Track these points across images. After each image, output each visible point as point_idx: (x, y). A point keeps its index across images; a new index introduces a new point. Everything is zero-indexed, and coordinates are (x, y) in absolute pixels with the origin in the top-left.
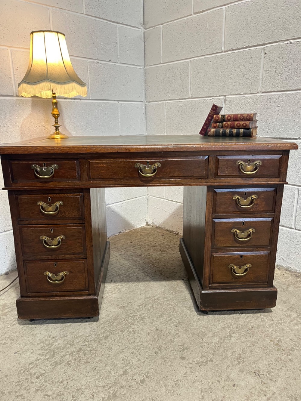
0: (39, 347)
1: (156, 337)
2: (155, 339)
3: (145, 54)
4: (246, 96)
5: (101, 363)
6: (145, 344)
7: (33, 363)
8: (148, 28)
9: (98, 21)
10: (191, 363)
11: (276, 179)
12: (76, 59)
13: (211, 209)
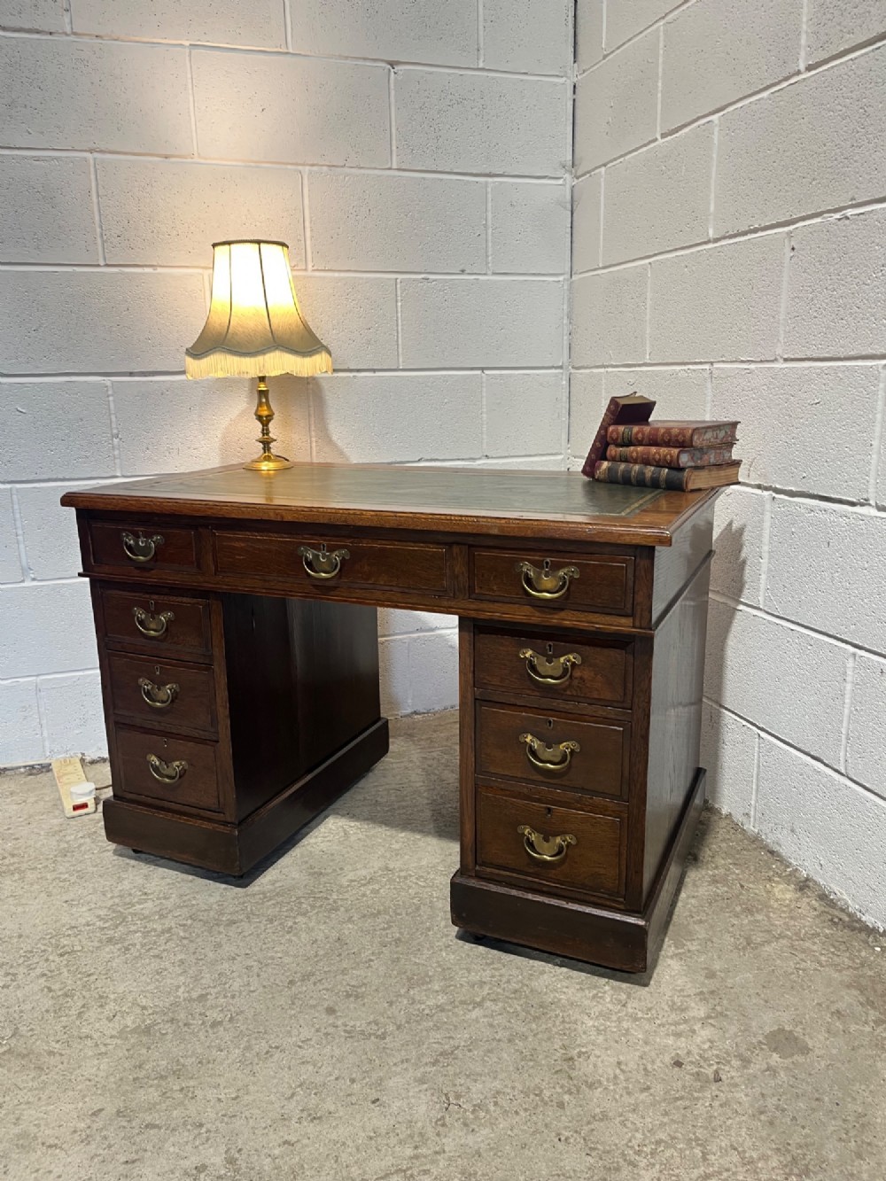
0: (110, 903)
1: (321, 952)
2: (316, 956)
3: (571, 242)
4: (753, 366)
5: (179, 966)
6: (287, 960)
7: (77, 928)
8: (580, 177)
9: (433, 179)
10: (337, 1027)
11: (623, 620)
12: (367, 278)
13: (471, 675)
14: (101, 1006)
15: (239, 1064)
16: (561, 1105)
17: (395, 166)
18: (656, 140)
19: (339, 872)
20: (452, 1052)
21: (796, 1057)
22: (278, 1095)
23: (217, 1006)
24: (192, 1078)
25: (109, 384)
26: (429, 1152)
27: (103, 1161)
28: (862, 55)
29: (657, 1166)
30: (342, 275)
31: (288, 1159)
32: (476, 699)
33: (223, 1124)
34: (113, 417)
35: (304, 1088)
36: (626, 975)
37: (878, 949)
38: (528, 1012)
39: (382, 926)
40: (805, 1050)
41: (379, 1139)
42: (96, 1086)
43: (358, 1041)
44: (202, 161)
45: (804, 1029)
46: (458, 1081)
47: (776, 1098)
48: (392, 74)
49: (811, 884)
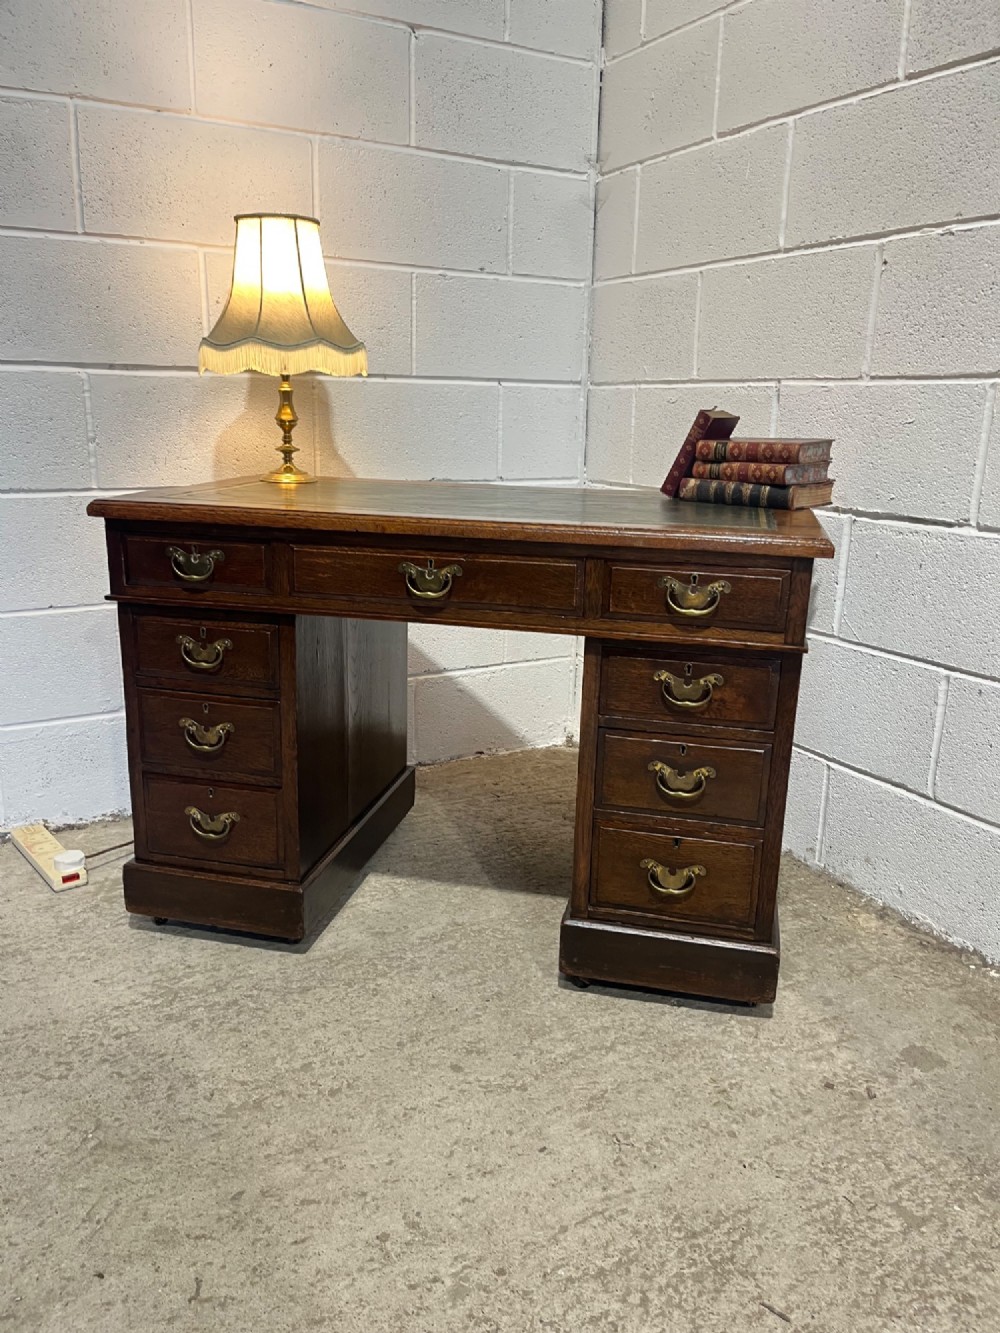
0: (151, 979)
2: (416, 1016)
3: (594, 245)
4: (831, 384)
5: (265, 1037)
7: (122, 1007)
8: (607, 173)
9: (453, 162)
10: (470, 1083)
11: (774, 637)
12: (381, 270)
13: (596, 701)
14: (191, 1086)
15: (379, 1129)
16: (733, 1135)
17: (413, 144)
18: (712, 138)
19: (405, 930)
20: (602, 1096)
21: (936, 1070)
22: (435, 1154)
23: (328, 1075)
24: (331, 1148)
25: (84, 376)
26: (619, 1192)
27: (268, 1245)
28: (974, 69)
29: (848, 1181)
30: (354, 264)
31: (474, 1215)
32: (599, 727)
33: (389, 1190)
34: (89, 417)
35: (461, 1144)
36: (746, 1009)
37: (973, 967)
38: (663, 1052)
39: (475, 981)
40: (942, 1063)
41: (563, 1186)
42: (223, 1168)
43: (499, 1095)
44: (200, 118)
45: (933, 1044)
46: (620, 1123)
47: (932, 1109)
48: (413, 39)
49: (889, 913)
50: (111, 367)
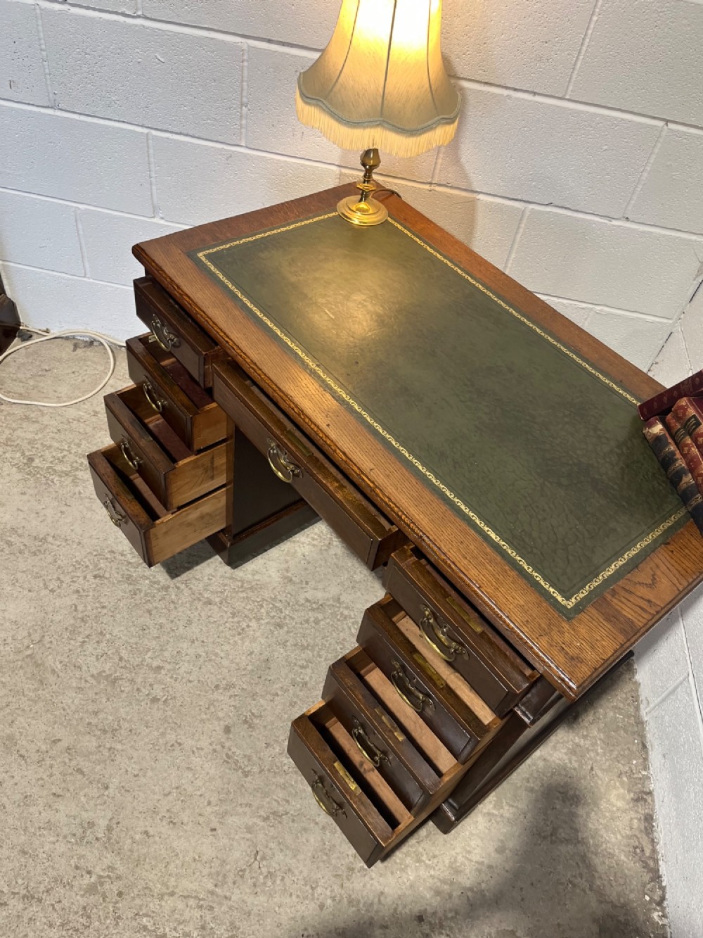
5: (158, 629)
10: (224, 747)
14: (98, 642)
19: (304, 585)
20: (282, 815)
22: (161, 788)
23: (162, 684)
24: (120, 742)
25: (245, 47)
26: (222, 894)
33: (119, 795)
34: (245, 84)
35: (178, 791)
41: (199, 864)
42: (65, 716)
43: (230, 769)
49: (649, 799)
50: (269, 41)
